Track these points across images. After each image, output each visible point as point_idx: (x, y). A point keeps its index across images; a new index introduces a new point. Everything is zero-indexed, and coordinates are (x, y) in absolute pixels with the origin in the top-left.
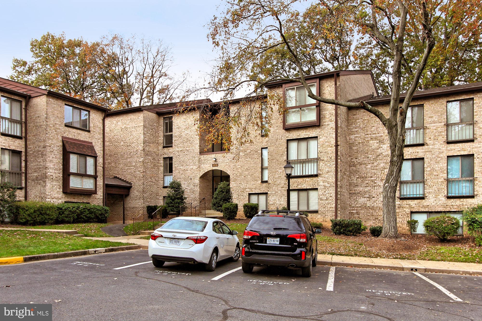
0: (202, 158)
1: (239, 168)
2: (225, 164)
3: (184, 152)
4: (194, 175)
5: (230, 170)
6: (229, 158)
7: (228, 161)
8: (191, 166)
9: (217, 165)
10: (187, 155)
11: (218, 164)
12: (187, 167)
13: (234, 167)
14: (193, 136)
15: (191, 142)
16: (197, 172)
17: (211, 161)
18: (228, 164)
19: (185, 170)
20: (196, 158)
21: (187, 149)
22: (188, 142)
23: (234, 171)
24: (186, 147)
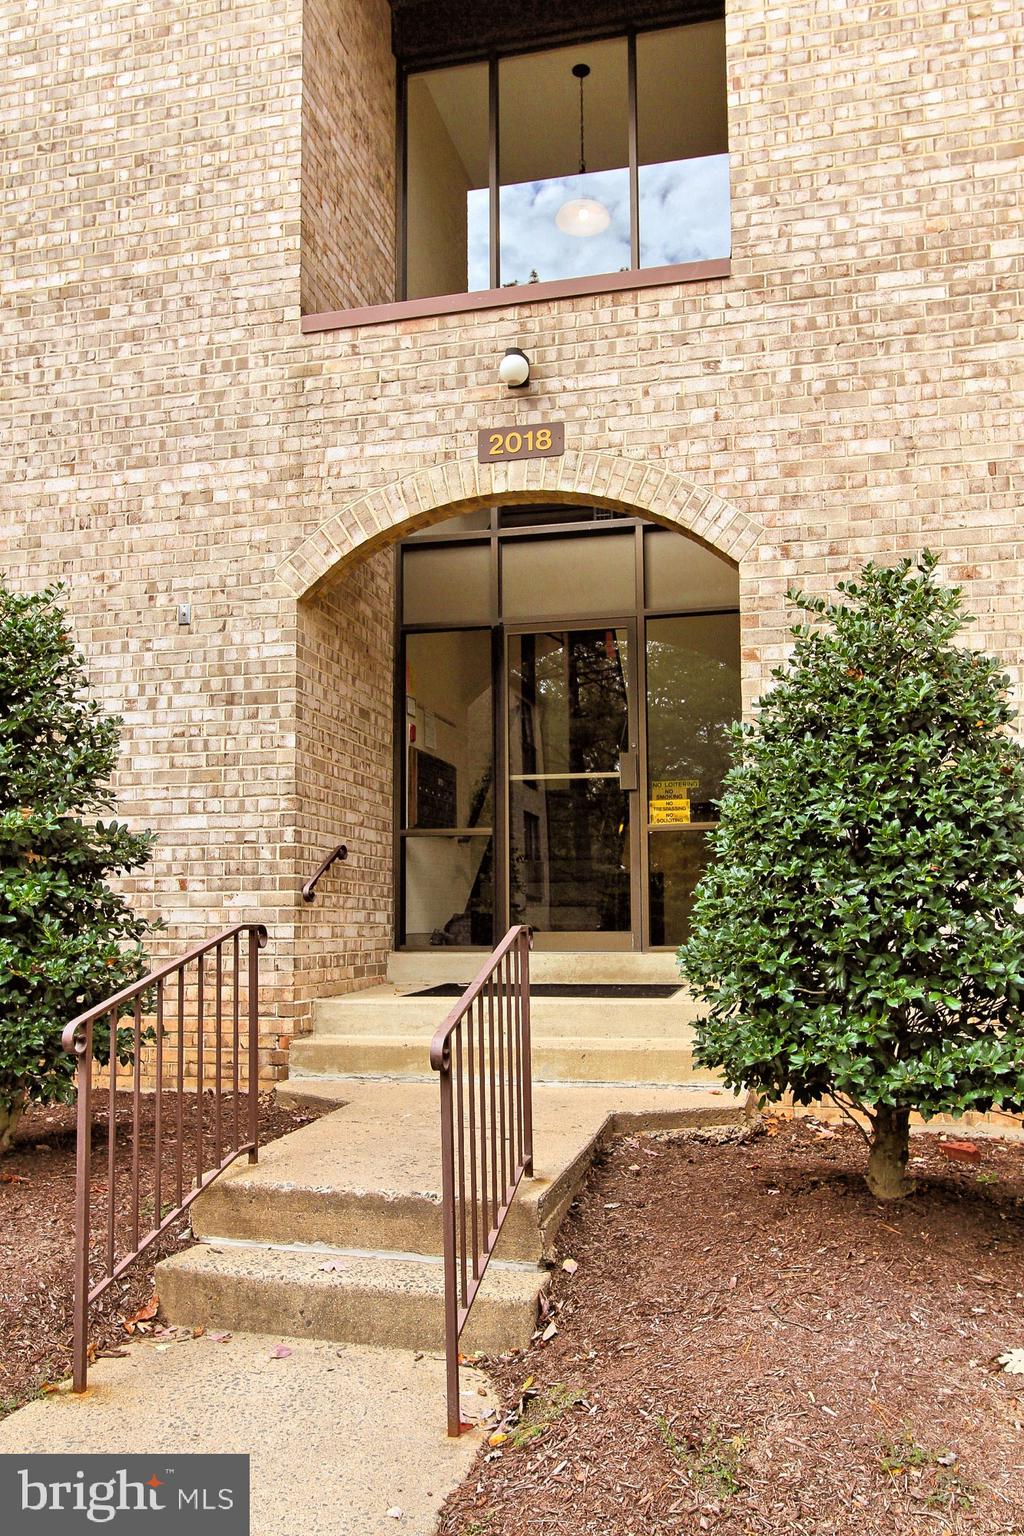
0: (339, 371)
1: (878, 461)
2: (671, 421)
3: (103, 314)
4: (219, 568)
5: (737, 494)
6: (718, 352)
7: (703, 385)
8: (192, 469)
9: (552, 442)
10: (134, 336)
11: (558, 429)
12: (137, 476)
13: (794, 455)
14: (214, 126)
15: (189, 191)
16: (260, 535)
17: (457, 396)
18: (699, 416)
19: (100, 509)
20: (255, 374)
21: (141, 268)
22: (154, 196)
23: (793, 500)
24: (120, 254)
